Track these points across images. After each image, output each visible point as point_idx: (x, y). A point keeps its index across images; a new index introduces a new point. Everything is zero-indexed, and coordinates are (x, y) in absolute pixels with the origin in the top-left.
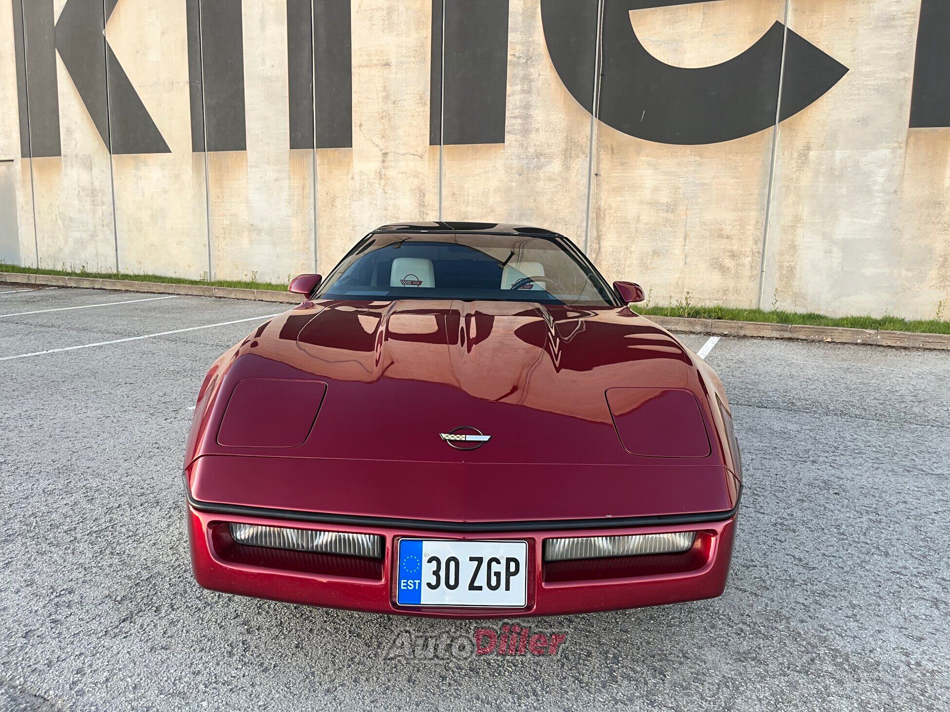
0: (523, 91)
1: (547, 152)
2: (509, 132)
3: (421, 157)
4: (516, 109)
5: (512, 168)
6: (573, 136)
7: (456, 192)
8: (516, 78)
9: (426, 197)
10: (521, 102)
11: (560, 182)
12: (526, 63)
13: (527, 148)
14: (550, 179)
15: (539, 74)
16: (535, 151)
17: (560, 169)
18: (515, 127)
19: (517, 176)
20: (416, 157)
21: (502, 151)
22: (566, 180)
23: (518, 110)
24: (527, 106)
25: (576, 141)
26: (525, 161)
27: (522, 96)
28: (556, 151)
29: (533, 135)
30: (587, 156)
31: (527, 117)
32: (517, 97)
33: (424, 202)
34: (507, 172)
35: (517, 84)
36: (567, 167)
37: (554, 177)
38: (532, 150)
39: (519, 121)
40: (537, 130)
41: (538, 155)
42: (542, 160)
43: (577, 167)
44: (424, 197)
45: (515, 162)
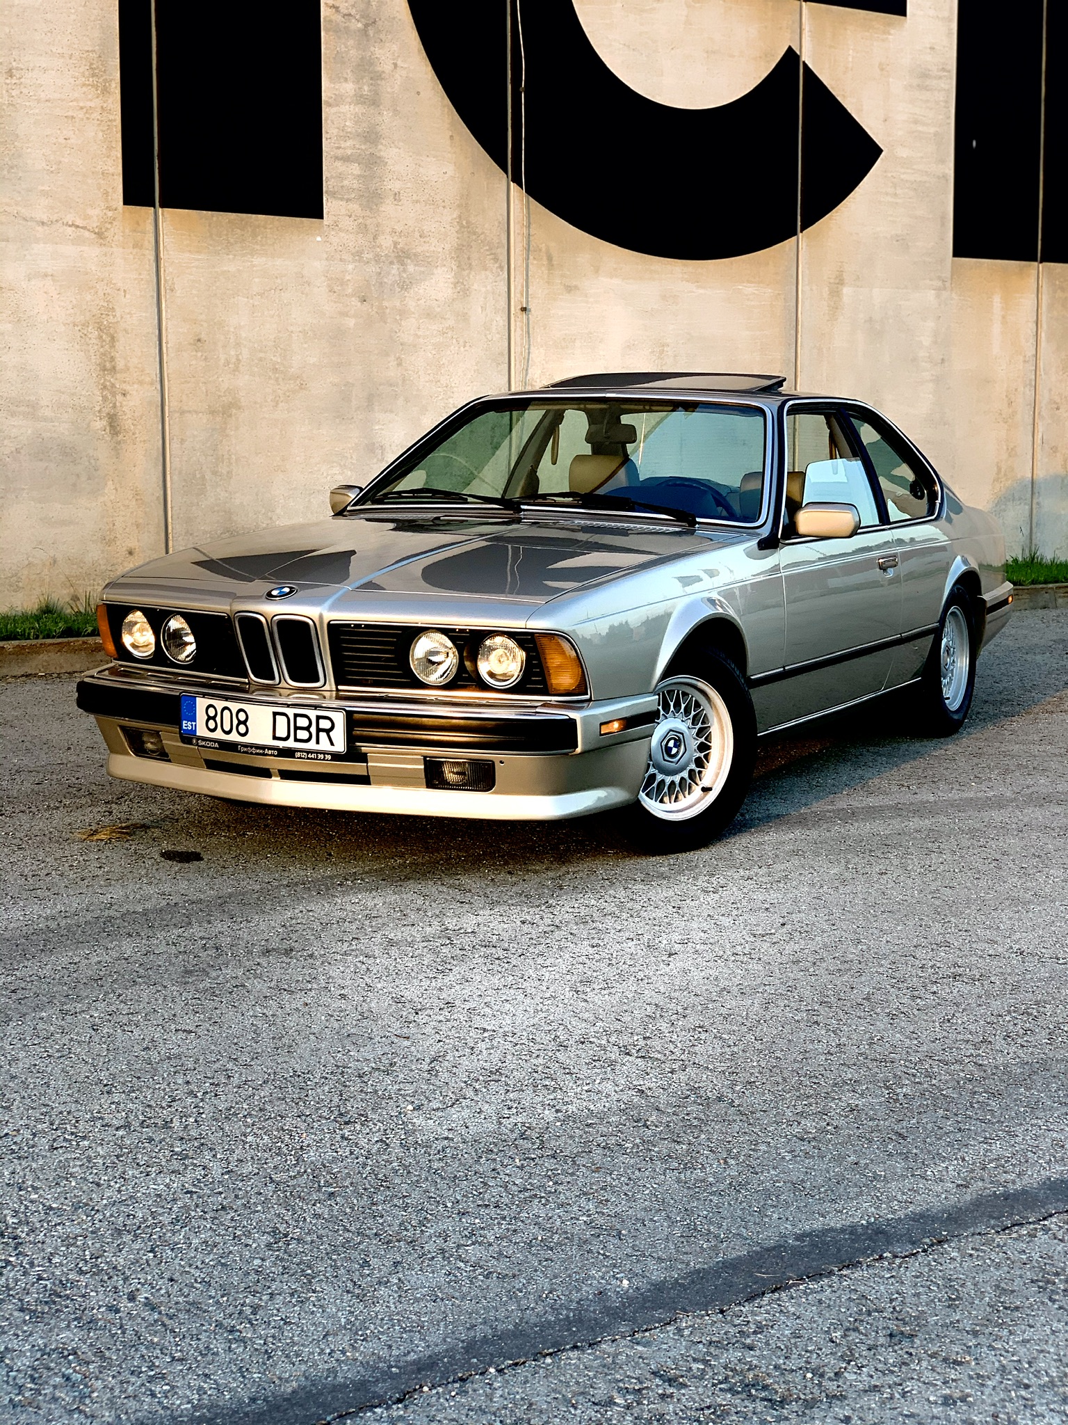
0: (360, 99)
1: (419, 250)
2: (333, 194)
3: (100, 235)
4: (347, 137)
5: (343, 283)
6: (473, 219)
7: (203, 336)
8: (343, 63)
9: (120, 345)
10: (357, 122)
11: (451, 322)
12: (364, 32)
13: (375, 238)
14: (429, 315)
15: (395, 65)
16: (395, 247)
17: (450, 291)
18: (346, 183)
19: (355, 302)
20: (87, 234)
21: (319, 239)
22: (464, 317)
23: (349, 143)
24: (371, 136)
25: (479, 230)
26: (372, 269)
27: (359, 109)
28: (440, 250)
29: (388, 208)
30: (501, 267)
31: (372, 162)
32: (349, 109)
33: (112, 359)
34: (332, 291)
35: (346, 80)
36: (462, 290)
37: (438, 310)
38: (386, 241)
39: (355, 169)
40: (397, 196)
41: (402, 256)
42: (411, 268)
43: (483, 290)
44: (113, 346)
45: (350, 267)
